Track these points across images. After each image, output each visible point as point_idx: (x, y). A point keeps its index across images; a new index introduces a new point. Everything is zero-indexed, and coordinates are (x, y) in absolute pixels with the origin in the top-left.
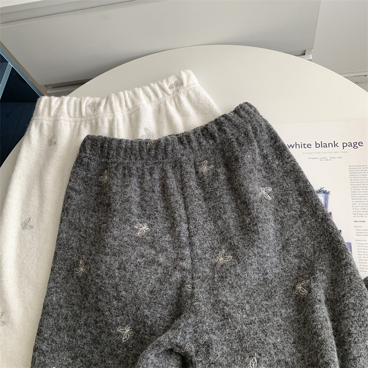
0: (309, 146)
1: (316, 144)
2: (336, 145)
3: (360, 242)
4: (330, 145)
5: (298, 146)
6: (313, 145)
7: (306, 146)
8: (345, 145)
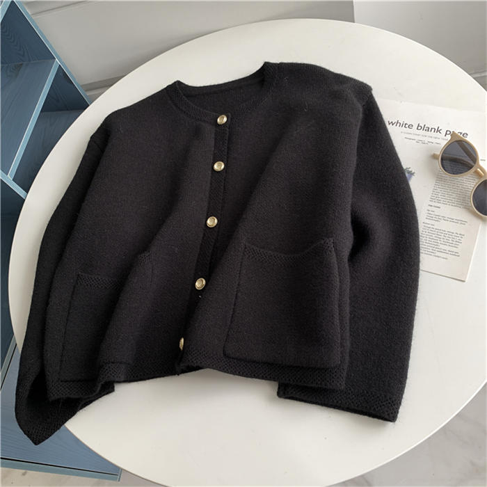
0: (410, 126)
1: (418, 126)
2: (438, 131)
3: (426, 225)
4: (433, 130)
5: (398, 124)
6: (415, 127)
7: (407, 126)
8: (448, 133)
